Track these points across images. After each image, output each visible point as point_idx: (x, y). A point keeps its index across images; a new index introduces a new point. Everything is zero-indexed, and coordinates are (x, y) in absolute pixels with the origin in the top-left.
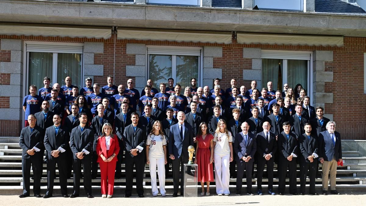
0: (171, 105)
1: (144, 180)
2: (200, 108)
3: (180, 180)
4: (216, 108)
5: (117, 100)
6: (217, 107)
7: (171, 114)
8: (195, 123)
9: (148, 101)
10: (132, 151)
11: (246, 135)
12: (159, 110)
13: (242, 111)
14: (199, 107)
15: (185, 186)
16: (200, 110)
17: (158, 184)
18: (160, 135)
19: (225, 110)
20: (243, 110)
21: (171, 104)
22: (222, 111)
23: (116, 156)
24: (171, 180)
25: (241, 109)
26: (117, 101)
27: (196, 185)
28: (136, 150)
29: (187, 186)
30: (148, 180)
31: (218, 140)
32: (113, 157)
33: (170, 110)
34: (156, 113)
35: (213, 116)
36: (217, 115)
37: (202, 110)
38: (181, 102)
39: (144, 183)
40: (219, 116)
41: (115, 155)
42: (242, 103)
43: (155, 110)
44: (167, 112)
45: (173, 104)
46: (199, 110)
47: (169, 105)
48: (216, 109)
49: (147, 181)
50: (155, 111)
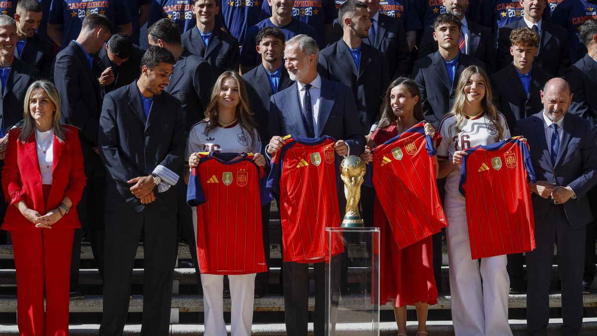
0: (275, 19)
1: (174, 301)
2: (383, 31)
3: (312, 302)
4: (441, 26)
5: (72, 6)
6: (447, 21)
7: (277, 50)
8: (360, 83)
9: (183, 5)
10: (134, 183)
11: (556, 126)
12: (221, 38)
13: (546, 42)
14: (379, 24)
15: (334, 327)
16: (386, 35)
17: (227, 318)
18: (238, 126)
19: (482, 37)
20: (549, 36)
21: (274, 13)
22: (471, 39)
23: (72, 207)
24: (277, 303)
25: (543, 35)
26: (71, 11)
27: (376, 321)
28: (152, 180)
29: (340, 327)
30: (190, 304)
31: (460, 145)
32: (64, 212)
33: (270, 34)
34: (212, 48)
35: (434, 57)
36: (447, 52)
37: (390, 35)
38: (314, 9)
39: (175, 313)
40: (456, 54)
41: (68, 203)
42: (545, 9)
43: (206, 37)
44: (261, 43)
45: (281, 15)
46: (382, 35)
47: (266, 20)
48: (443, 29)
49: (186, 306)
50: (207, 41)
